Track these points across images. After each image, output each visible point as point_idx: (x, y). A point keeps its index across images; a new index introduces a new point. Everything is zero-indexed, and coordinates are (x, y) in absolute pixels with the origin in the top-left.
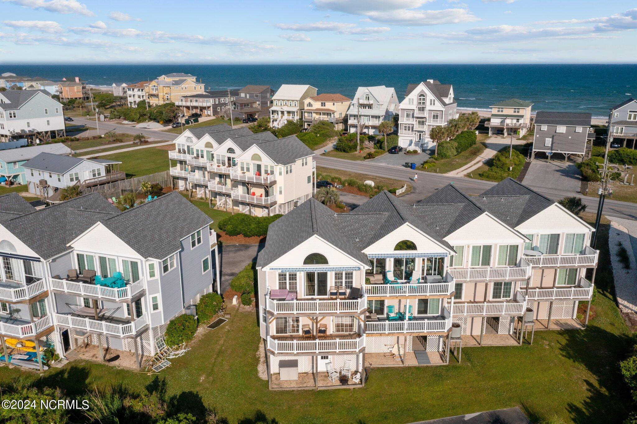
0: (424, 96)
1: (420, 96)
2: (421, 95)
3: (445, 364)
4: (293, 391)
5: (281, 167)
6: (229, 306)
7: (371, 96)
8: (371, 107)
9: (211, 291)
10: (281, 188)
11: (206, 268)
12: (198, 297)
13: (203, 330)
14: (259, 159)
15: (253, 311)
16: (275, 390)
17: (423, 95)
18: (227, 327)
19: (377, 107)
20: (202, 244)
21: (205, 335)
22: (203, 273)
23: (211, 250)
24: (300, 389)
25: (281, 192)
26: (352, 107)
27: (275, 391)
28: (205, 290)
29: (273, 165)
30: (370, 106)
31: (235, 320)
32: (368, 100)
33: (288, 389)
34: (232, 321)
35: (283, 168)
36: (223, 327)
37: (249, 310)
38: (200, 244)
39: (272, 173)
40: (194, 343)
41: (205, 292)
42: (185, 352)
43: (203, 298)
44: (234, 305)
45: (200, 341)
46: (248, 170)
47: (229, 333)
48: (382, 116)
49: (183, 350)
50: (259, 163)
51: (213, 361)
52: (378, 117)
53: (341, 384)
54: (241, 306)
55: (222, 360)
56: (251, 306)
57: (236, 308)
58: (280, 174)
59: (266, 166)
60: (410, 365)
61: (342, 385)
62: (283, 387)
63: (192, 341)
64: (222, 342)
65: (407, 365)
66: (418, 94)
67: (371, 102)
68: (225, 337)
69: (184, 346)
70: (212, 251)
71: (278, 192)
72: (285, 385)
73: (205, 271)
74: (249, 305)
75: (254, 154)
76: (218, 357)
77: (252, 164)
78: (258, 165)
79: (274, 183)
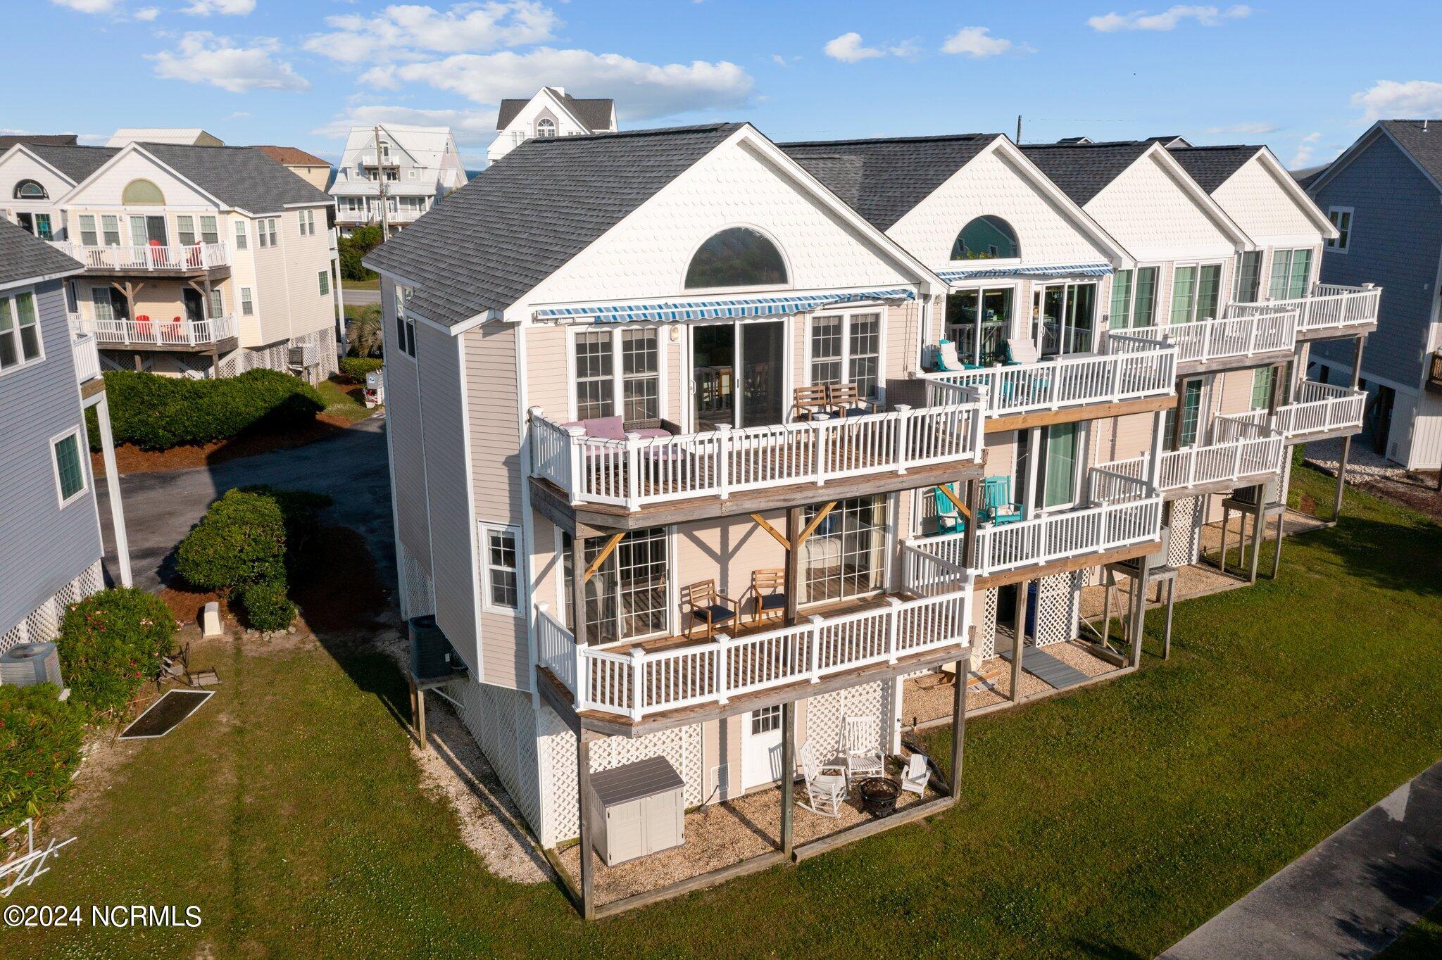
0: (552, 124)
1: (540, 125)
2: (543, 121)
3: (1128, 670)
4: (694, 895)
5: (241, 218)
6: (194, 645)
7: (394, 144)
8: (394, 175)
9: (99, 585)
10: (246, 291)
11: (71, 484)
12: (50, 615)
13: (107, 750)
14: (157, 197)
15: (309, 647)
16: (614, 911)
17: (548, 121)
18: (223, 718)
19: (412, 174)
20: (44, 365)
21: (125, 767)
22: (62, 503)
23: (84, 404)
24: (720, 879)
25: (248, 308)
26: (340, 177)
27: (616, 918)
28: (76, 583)
29: (213, 211)
30: (393, 173)
31: (246, 687)
32: (386, 154)
33: (669, 895)
34: (237, 694)
35: (247, 222)
36: (207, 720)
37: (291, 643)
38: (33, 362)
39: (211, 238)
40: (83, 809)
41: (77, 591)
42: (50, 861)
43: (74, 619)
44: (212, 641)
45: (108, 795)
46: (112, 238)
47: (247, 738)
48: (430, 197)
49: (33, 855)
50: (155, 211)
51: (225, 864)
52: (417, 200)
53: (866, 815)
54: (245, 637)
55: (272, 851)
56: (292, 629)
57: (230, 649)
58: (242, 242)
59: (185, 219)
60: (1033, 698)
61: (876, 818)
62: (640, 888)
63: (68, 807)
64: (227, 776)
65: (1024, 700)
66: (535, 120)
67: (395, 159)
68: (233, 758)
69: (30, 835)
70: (87, 410)
71: (240, 308)
72: (646, 881)
73: (67, 493)
74: (282, 626)
75: (133, 183)
76: (243, 840)
77: (128, 220)
78: (151, 219)
79: (220, 274)
